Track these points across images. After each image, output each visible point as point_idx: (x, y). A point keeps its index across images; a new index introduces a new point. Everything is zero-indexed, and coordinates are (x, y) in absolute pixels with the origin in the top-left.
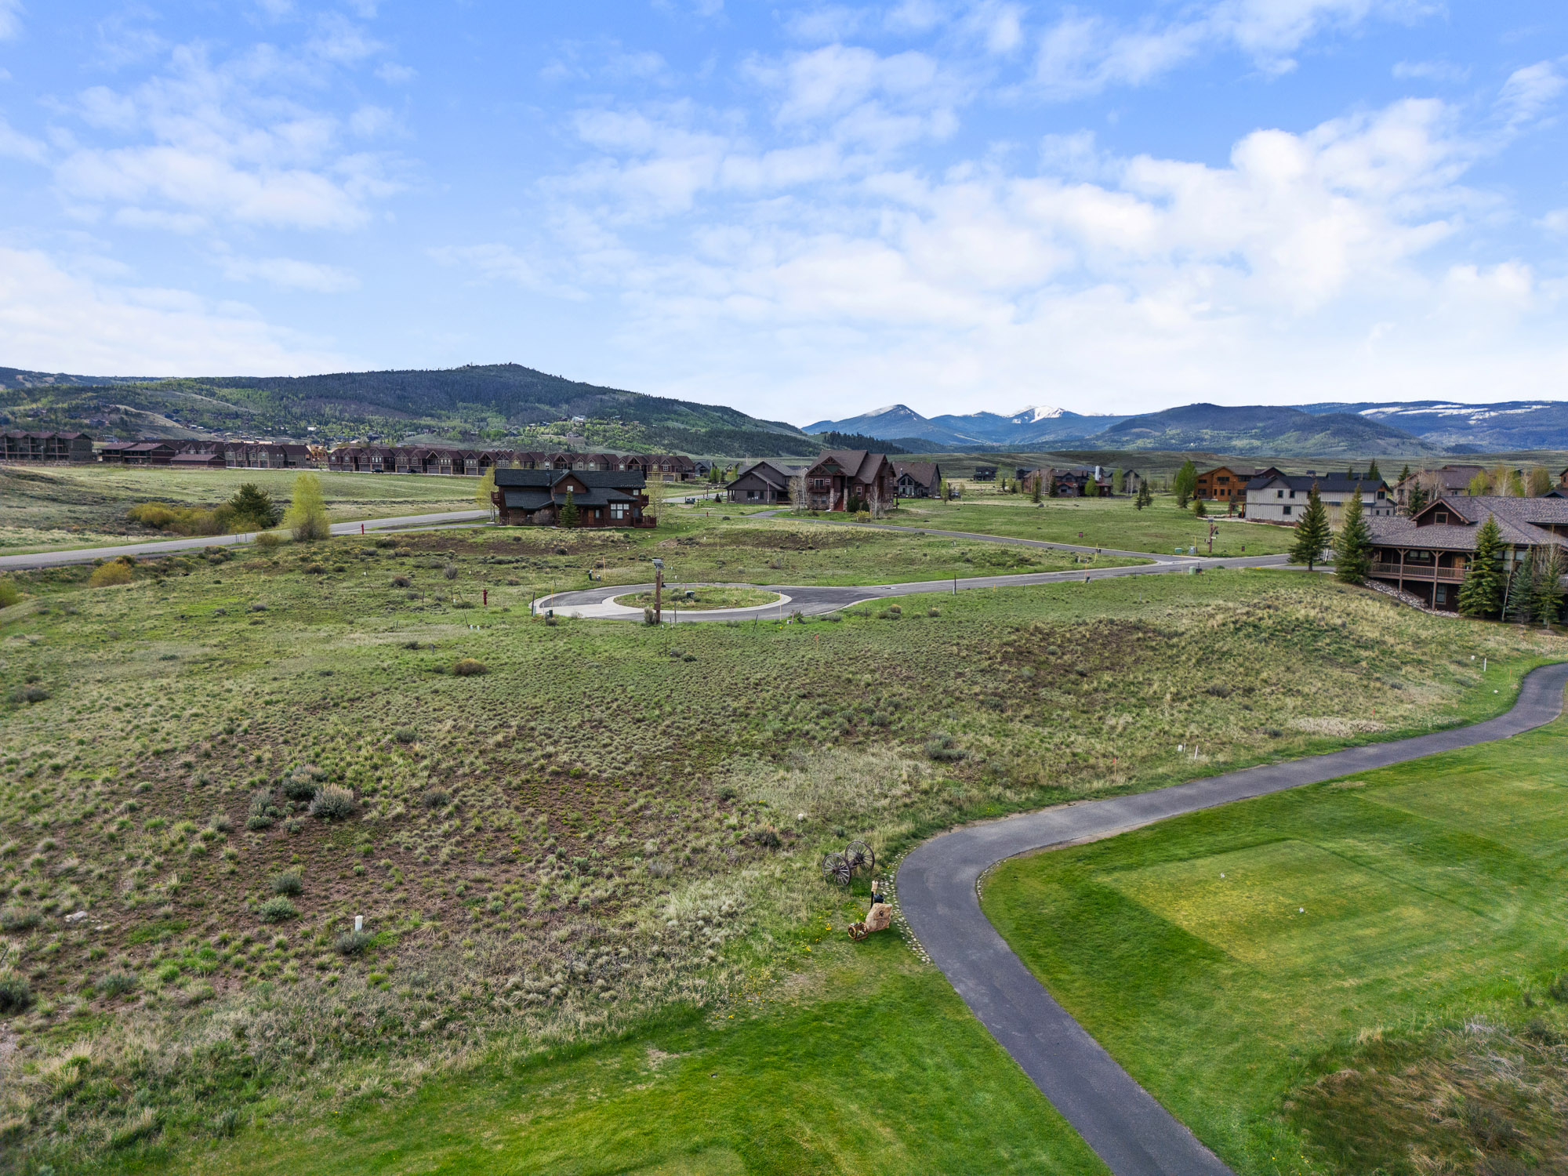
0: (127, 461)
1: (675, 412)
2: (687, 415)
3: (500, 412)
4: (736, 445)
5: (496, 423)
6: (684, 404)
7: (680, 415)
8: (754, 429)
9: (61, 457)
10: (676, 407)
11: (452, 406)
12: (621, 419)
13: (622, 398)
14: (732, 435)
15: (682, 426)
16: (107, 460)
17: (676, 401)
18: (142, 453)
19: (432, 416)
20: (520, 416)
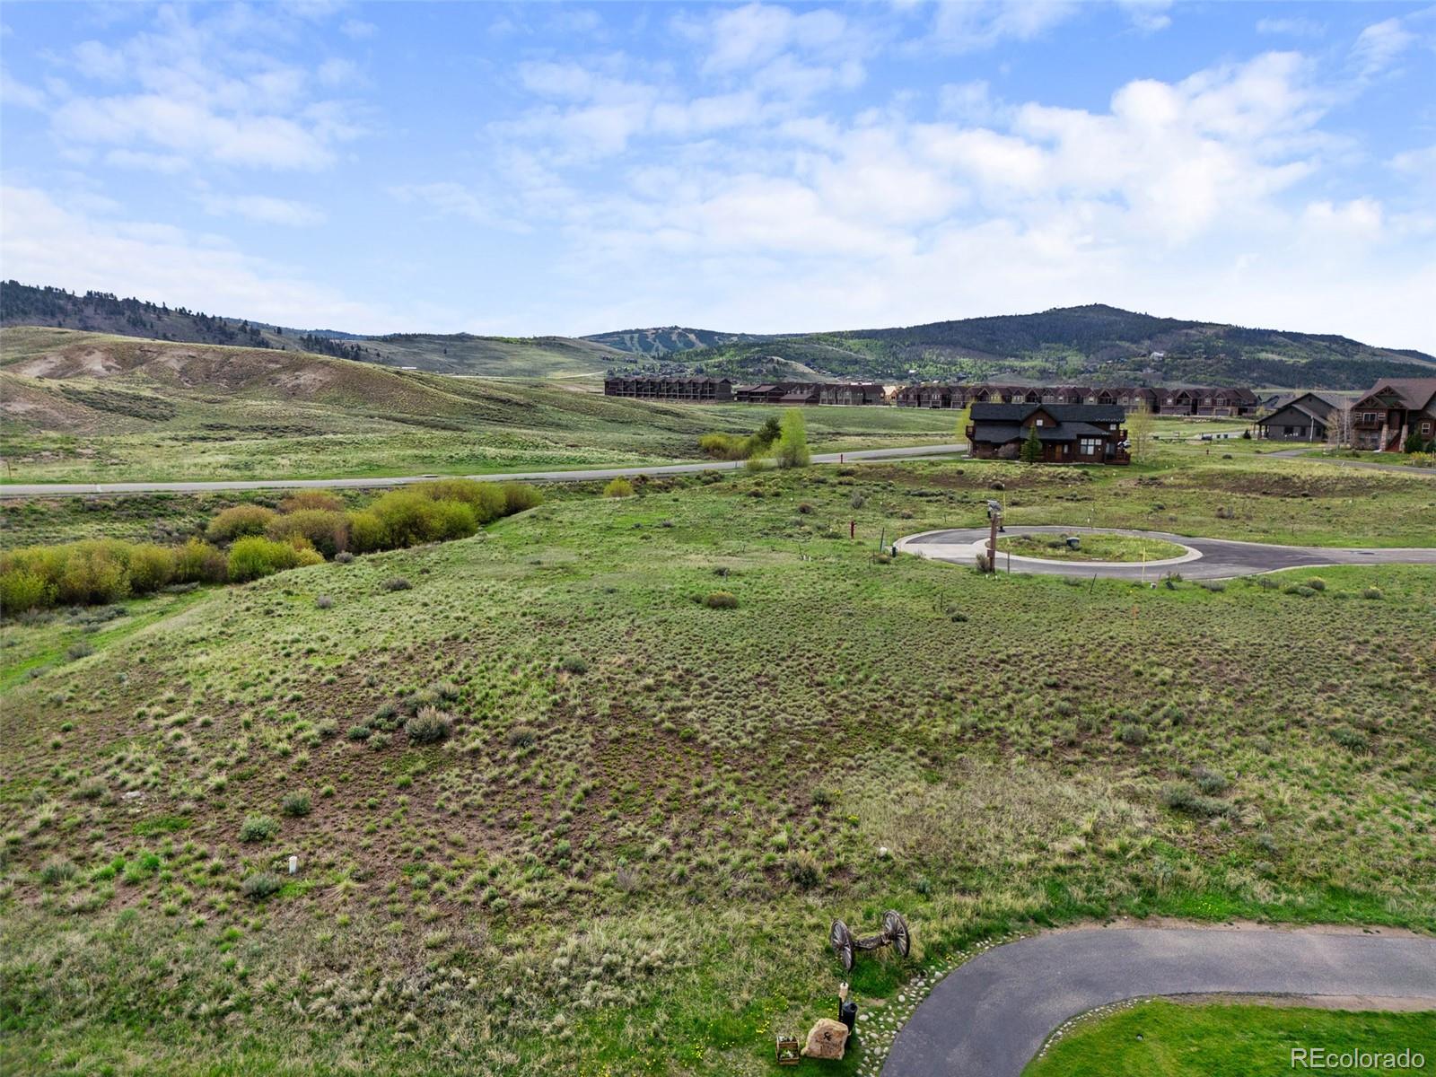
0: (752, 400)
1: (1271, 343)
2: (1286, 346)
3: (1080, 351)
4: (1343, 377)
5: (1075, 360)
6: (1284, 334)
7: (1277, 346)
8: (1369, 359)
9: (711, 397)
10: (1273, 338)
11: (1035, 346)
12: (1205, 353)
13: (1210, 332)
14: (1336, 366)
15: (1276, 358)
16: (740, 399)
17: (1275, 332)
18: (762, 394)
19: (1016, 356)
20: (1099, 355)
